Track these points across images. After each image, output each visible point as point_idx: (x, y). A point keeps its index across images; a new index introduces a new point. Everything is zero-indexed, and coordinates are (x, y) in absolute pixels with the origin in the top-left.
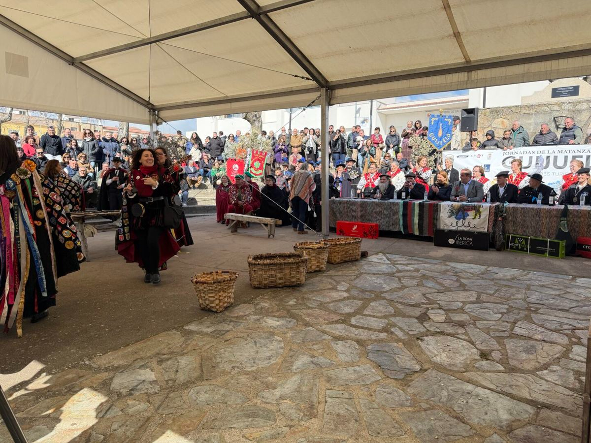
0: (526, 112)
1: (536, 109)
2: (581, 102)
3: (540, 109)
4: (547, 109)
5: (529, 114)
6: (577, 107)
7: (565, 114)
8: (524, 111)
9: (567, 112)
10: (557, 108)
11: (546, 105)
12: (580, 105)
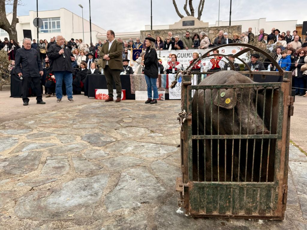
1: (176, 31)
4: (181, 32)
11: (180, 30)
12: (195, 30)
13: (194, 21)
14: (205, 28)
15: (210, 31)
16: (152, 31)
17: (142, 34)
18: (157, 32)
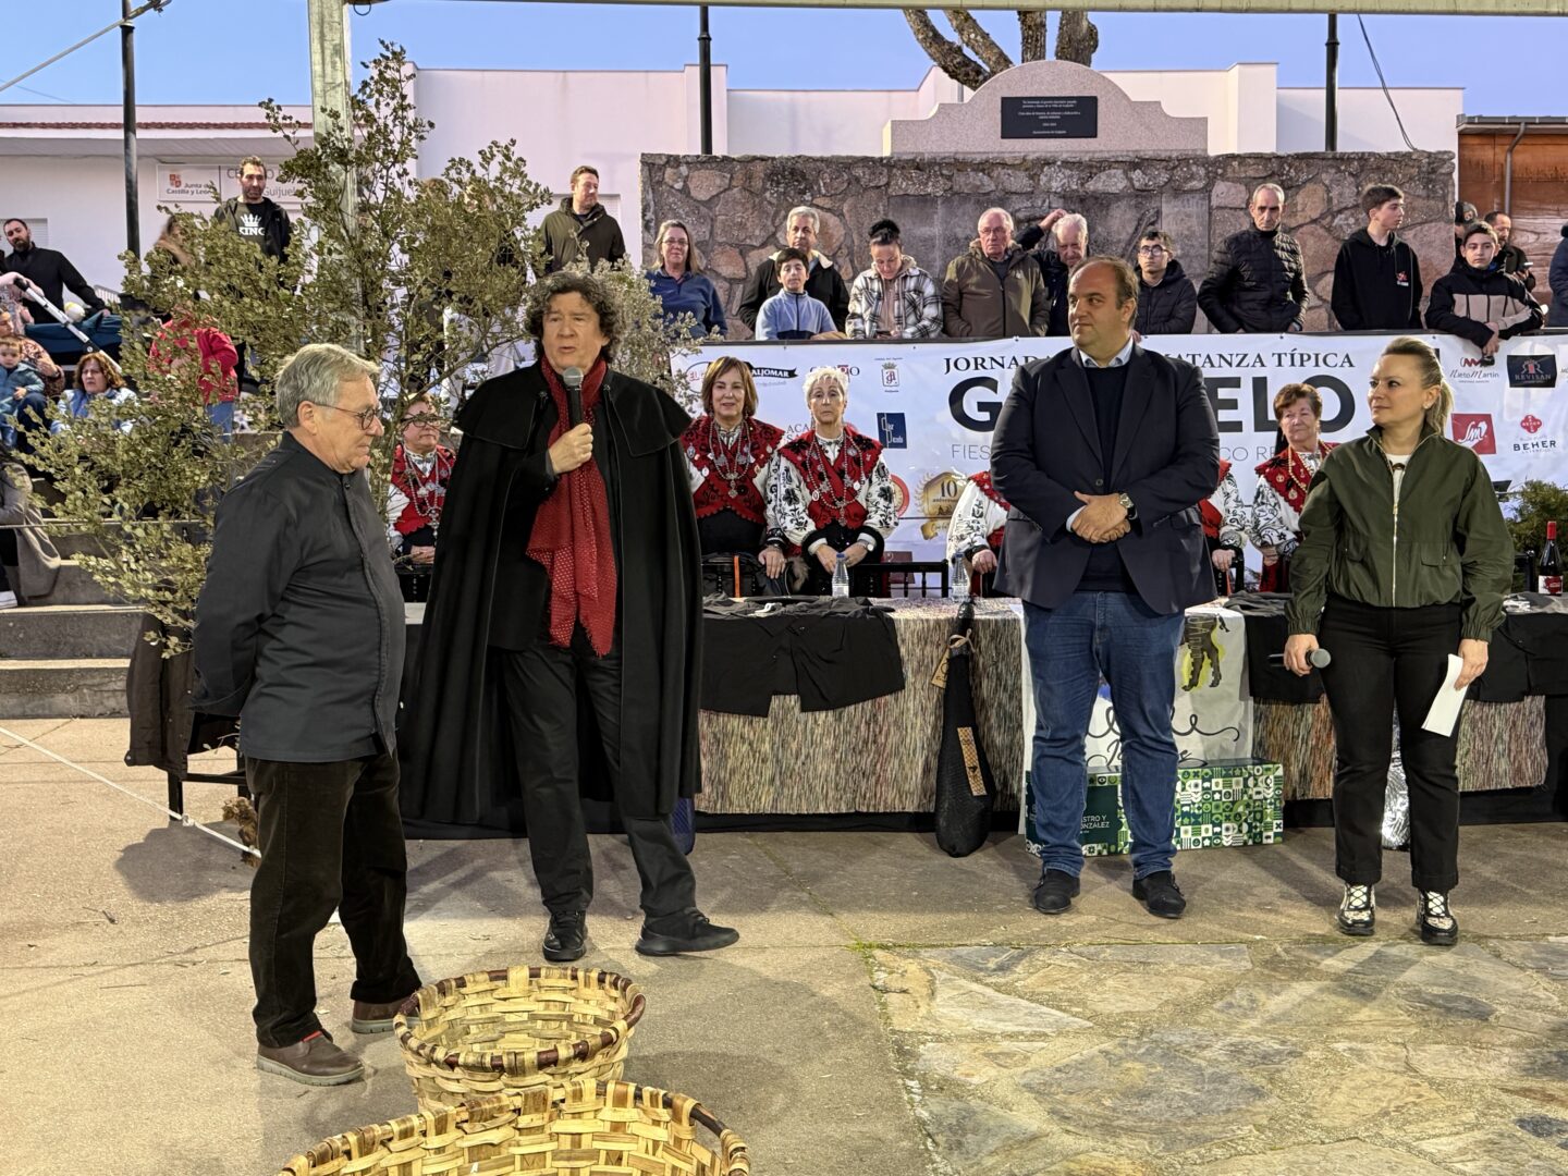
0: (911, 191)
1: (949, 178)
2: (1101, 165)
3: (963, 181)
4: (988, 185)
5: (925, 200)
6: (1093, 185)
8: (901, 185)
11: (985, 166)
12: (1103, 176)
13: (1094, 100)
14: (1184, 161)
15: (1220, 188)
16: (750, 166)
17: (660, 183)
18: (791, 173)
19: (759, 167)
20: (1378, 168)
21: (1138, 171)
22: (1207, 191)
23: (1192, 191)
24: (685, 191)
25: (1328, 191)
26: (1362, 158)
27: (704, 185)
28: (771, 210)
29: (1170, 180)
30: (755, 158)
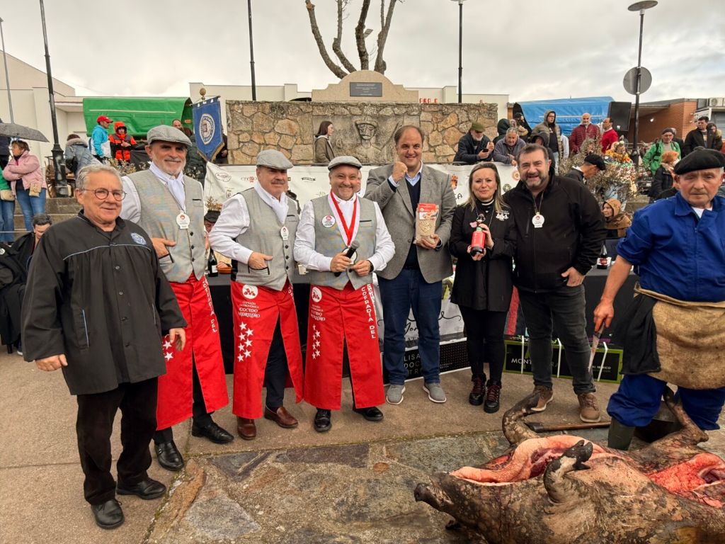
0: (320, 114)
1: (333, 109)
2: (384, 106)
3: (337, 110)
4: (346, 112)
6: (381, 113)
7: (368, 120)
8: (317, 112)
9: (369, 119)
10: (357, 111)
11: (345, 106)
12: (385, 110)
13: (381, 84)
14: (410, 105)
15: (423, 114)
16: (264, 105)
17: (233, 110)
18: (279, 107)
19: (268, 105)
20: (474, 109)
21: (396, 109)
22: (419, 115)
23: (414, 115)
24: (242, 113)
25: (458, 116)
26: (468, 105)
27: (249, 111)
28: (273, 120)
29: (407, 112)
30: (266, 102)
